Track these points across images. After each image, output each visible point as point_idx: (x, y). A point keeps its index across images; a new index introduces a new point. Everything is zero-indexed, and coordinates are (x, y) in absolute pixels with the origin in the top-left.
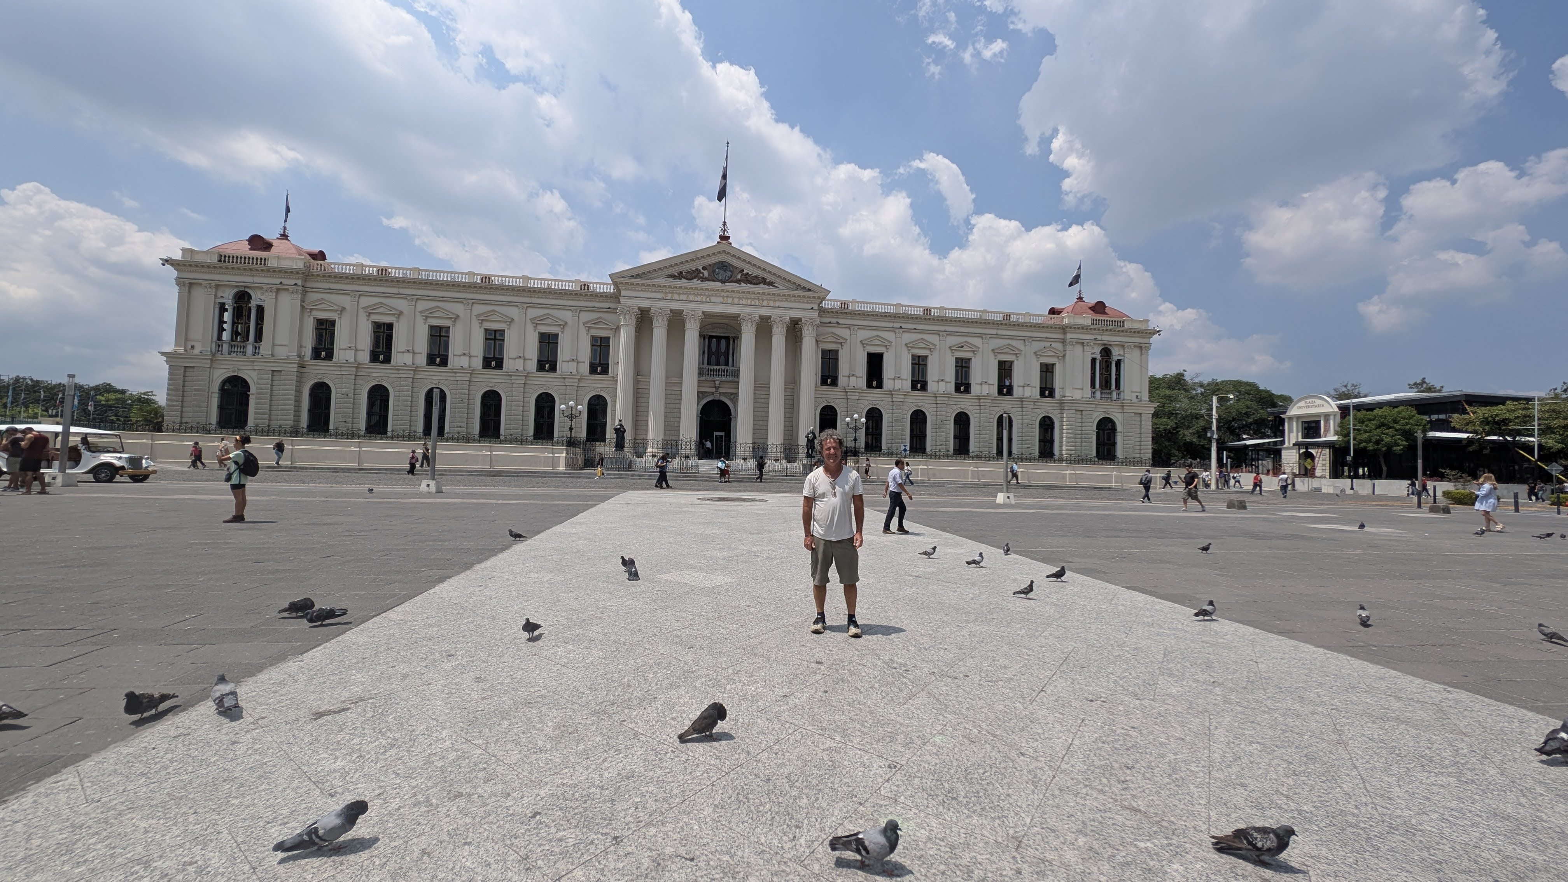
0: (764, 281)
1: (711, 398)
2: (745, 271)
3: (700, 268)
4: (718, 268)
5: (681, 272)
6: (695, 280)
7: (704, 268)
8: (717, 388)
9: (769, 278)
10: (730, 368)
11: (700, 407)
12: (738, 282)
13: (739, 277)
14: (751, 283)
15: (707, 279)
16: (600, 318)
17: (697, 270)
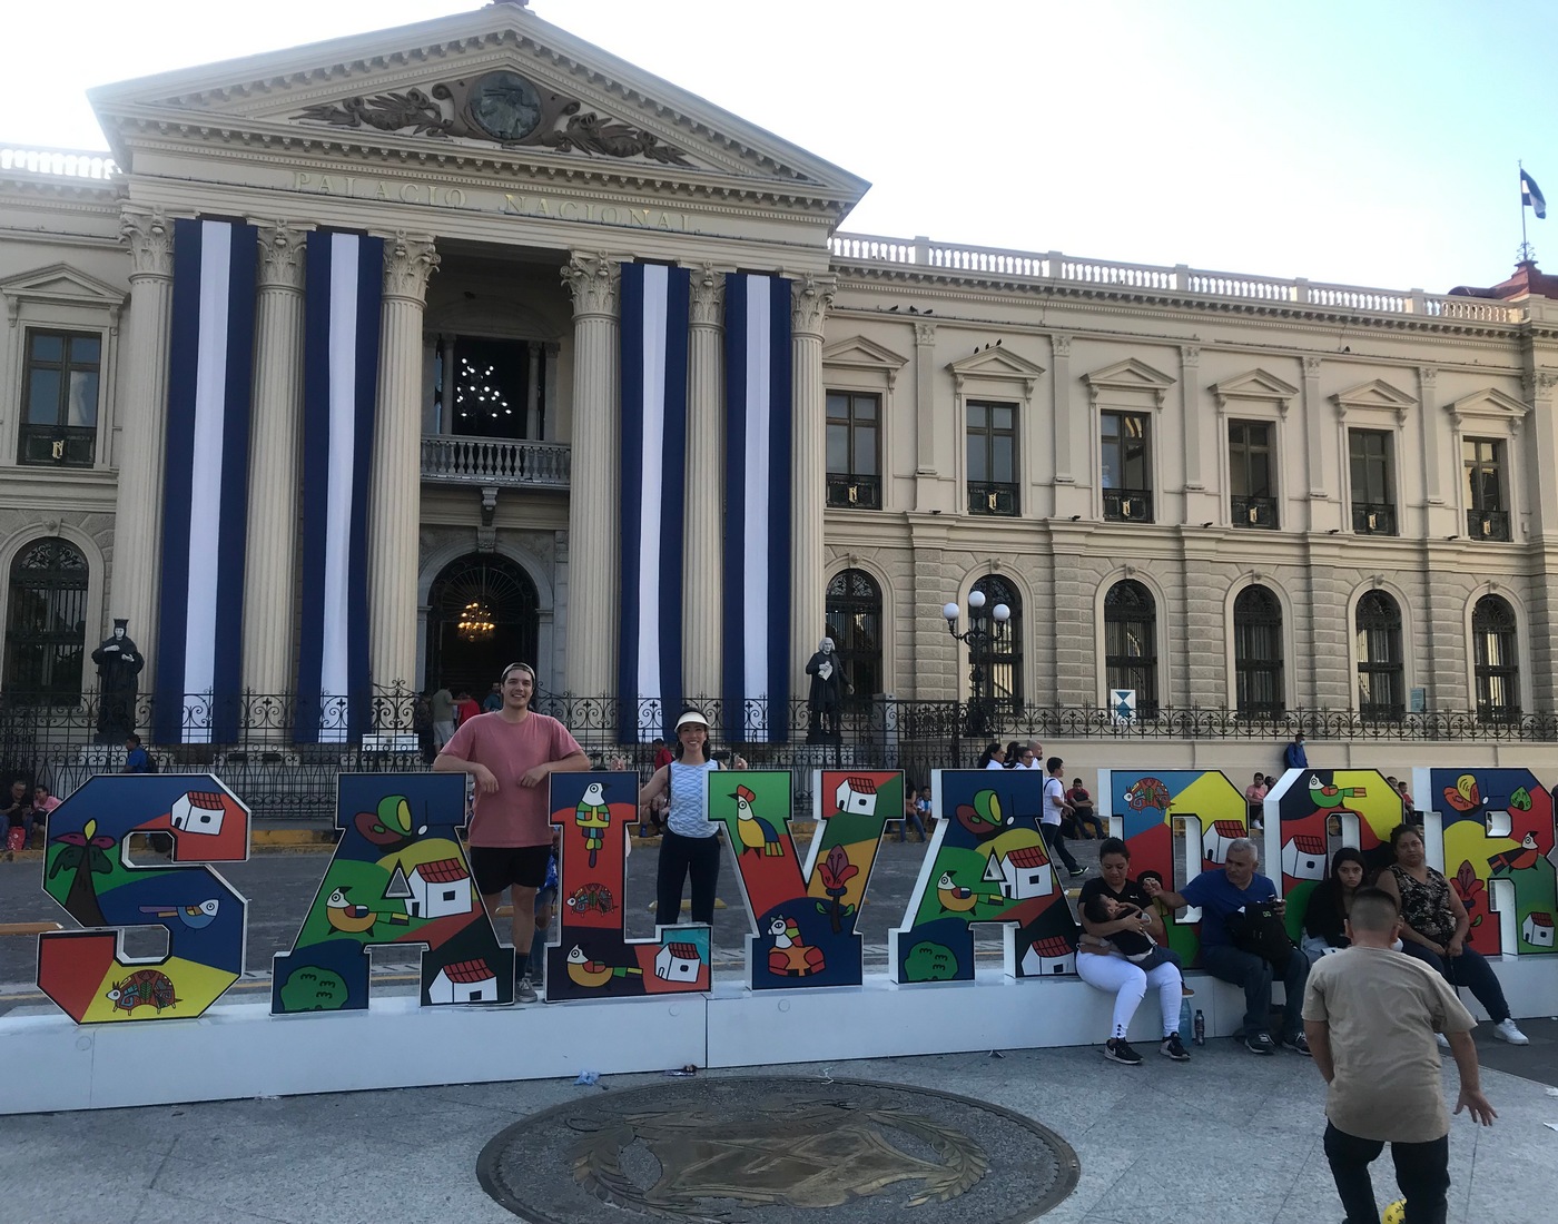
0: (646, 144)
1: (467, 548)
2: (584, 110)
3: (426, 90)
4: (490, 93)
5: (358, 101)
6: (408, 130)
7: (441, 91)
8: (488, 516)
9: (666, 134)
10: (530, 443)
11: (430, 579)
12: (561, 142)
13: (562, 125)
14: (604, 150)
15: (449, 129)
16: (61, 267)
17: (414, 95)
